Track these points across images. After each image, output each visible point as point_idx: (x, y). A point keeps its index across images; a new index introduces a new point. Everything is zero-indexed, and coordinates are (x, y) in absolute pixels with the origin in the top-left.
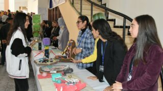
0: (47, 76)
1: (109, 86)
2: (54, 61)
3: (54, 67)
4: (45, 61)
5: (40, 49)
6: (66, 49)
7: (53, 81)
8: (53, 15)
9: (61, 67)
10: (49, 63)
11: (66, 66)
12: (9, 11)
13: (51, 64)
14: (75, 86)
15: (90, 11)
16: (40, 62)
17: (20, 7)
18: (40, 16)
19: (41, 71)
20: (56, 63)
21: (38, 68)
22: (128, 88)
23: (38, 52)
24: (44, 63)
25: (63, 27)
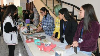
0: (31, 41)
1: (68, 45)
2: (33, 32)
3: (34, 36)
4: (28, 32)
5: (24, 25)
6: (39, 25)
7: (36, 44)
8: (29, 7)
9: (38, 35)
10: (31, 33)
11: (41, 35)
12: (3, 5)
13: (32, 34)
14: (51, 47)
15: (52, 4)
16: (25, 33)
17: (10, 3)
18: (22, 7)
19: (27, 38)
20: (34, 33)
21: (25, 37)
22: (82, 46)
23: (23, 27)
24: (28, 33)
25: (36, 13)
